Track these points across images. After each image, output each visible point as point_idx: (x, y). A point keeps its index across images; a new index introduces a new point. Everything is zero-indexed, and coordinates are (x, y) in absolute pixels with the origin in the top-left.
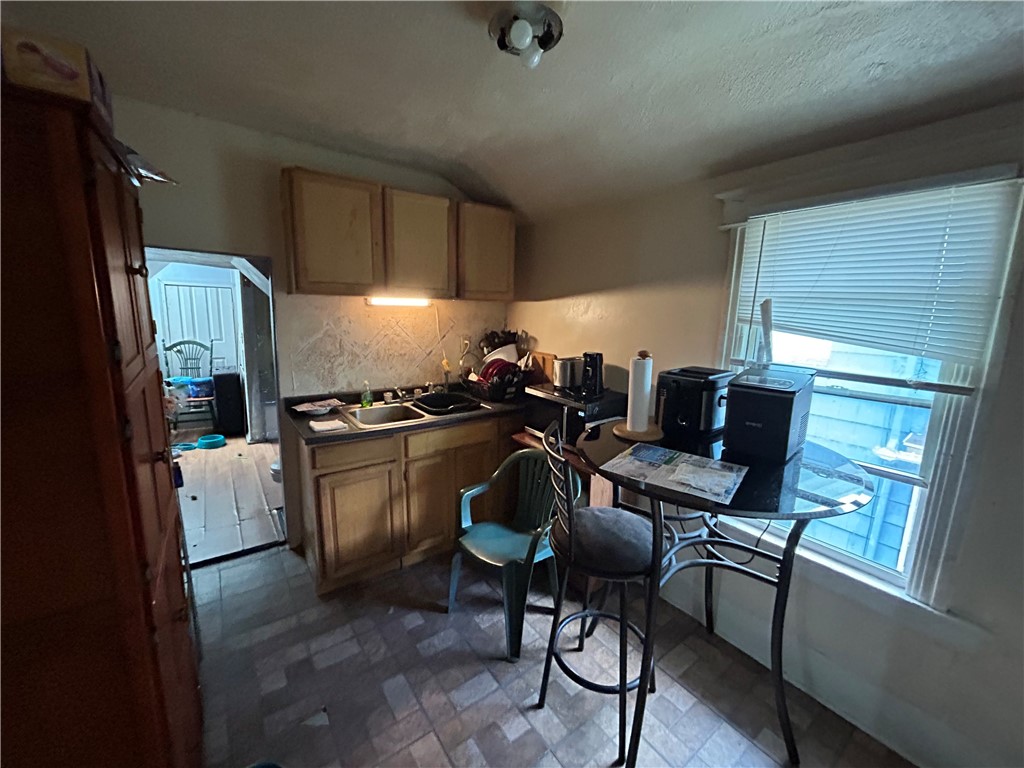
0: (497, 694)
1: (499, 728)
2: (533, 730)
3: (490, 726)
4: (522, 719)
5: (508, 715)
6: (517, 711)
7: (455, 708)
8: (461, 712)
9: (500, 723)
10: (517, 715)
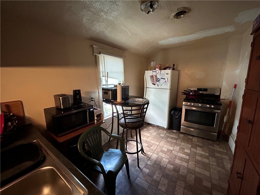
0: (140, 177)
1: (148, 173)
2: (145, 167)
3: (149, 176)
4: (143, 169)
5: (144, 172)
6: (142, 171)
7: (149, 186)
8: (149, 183)
9: (147, 173)
10: (143, 171)
